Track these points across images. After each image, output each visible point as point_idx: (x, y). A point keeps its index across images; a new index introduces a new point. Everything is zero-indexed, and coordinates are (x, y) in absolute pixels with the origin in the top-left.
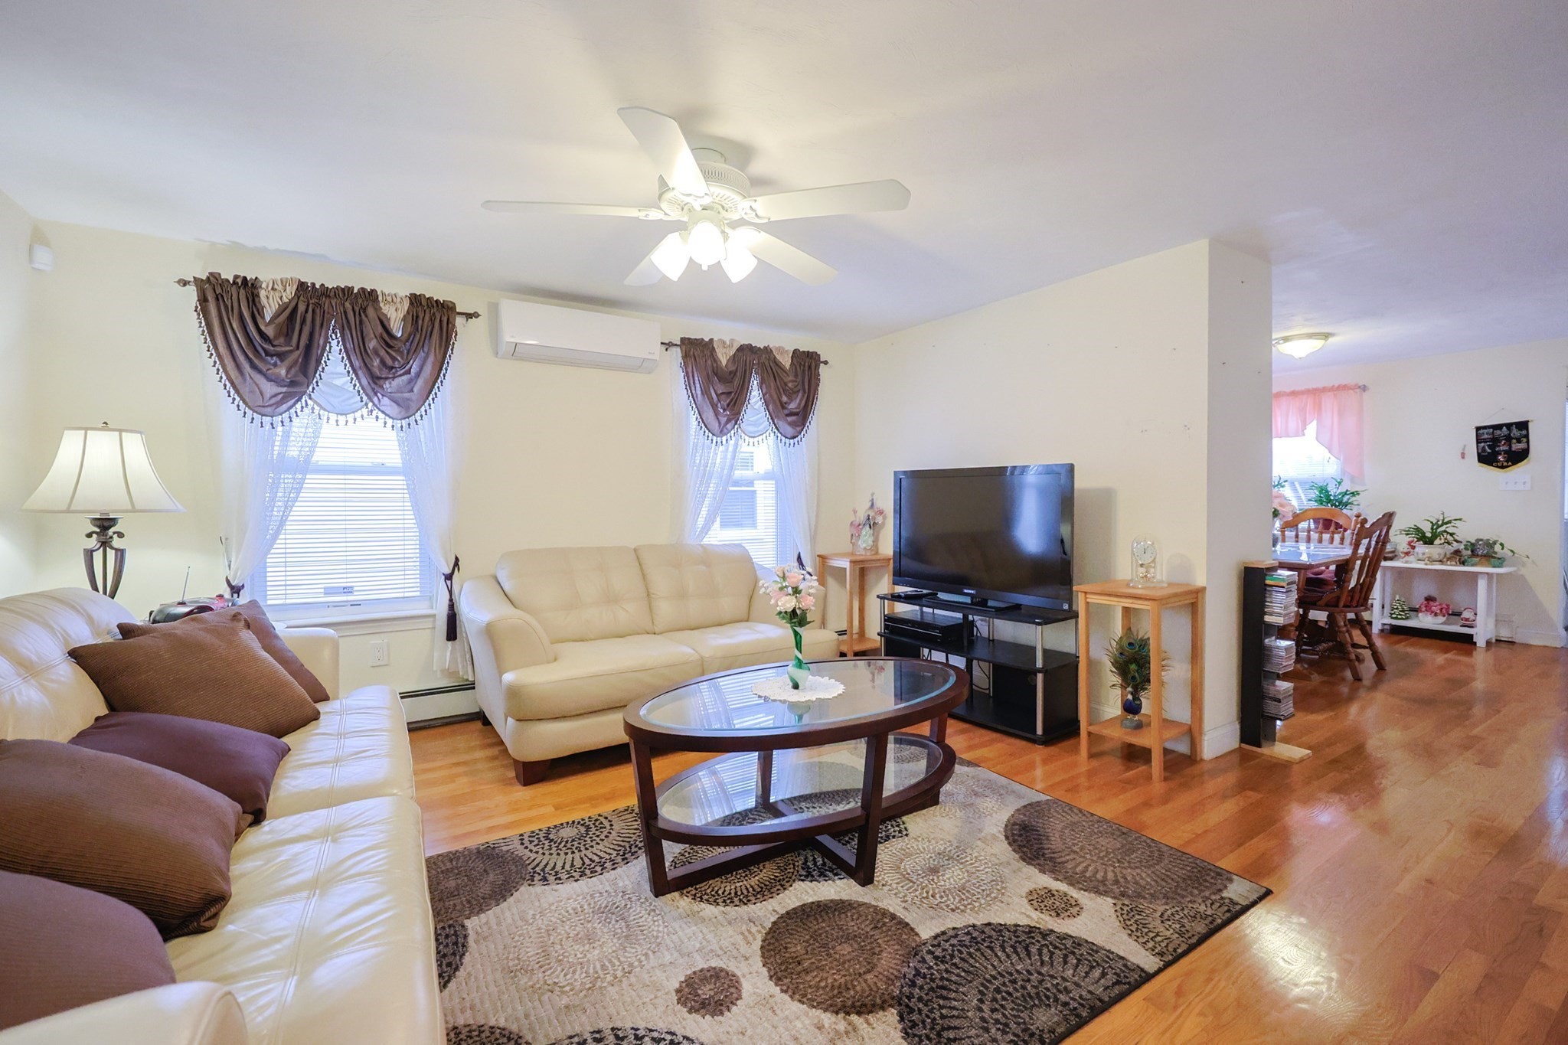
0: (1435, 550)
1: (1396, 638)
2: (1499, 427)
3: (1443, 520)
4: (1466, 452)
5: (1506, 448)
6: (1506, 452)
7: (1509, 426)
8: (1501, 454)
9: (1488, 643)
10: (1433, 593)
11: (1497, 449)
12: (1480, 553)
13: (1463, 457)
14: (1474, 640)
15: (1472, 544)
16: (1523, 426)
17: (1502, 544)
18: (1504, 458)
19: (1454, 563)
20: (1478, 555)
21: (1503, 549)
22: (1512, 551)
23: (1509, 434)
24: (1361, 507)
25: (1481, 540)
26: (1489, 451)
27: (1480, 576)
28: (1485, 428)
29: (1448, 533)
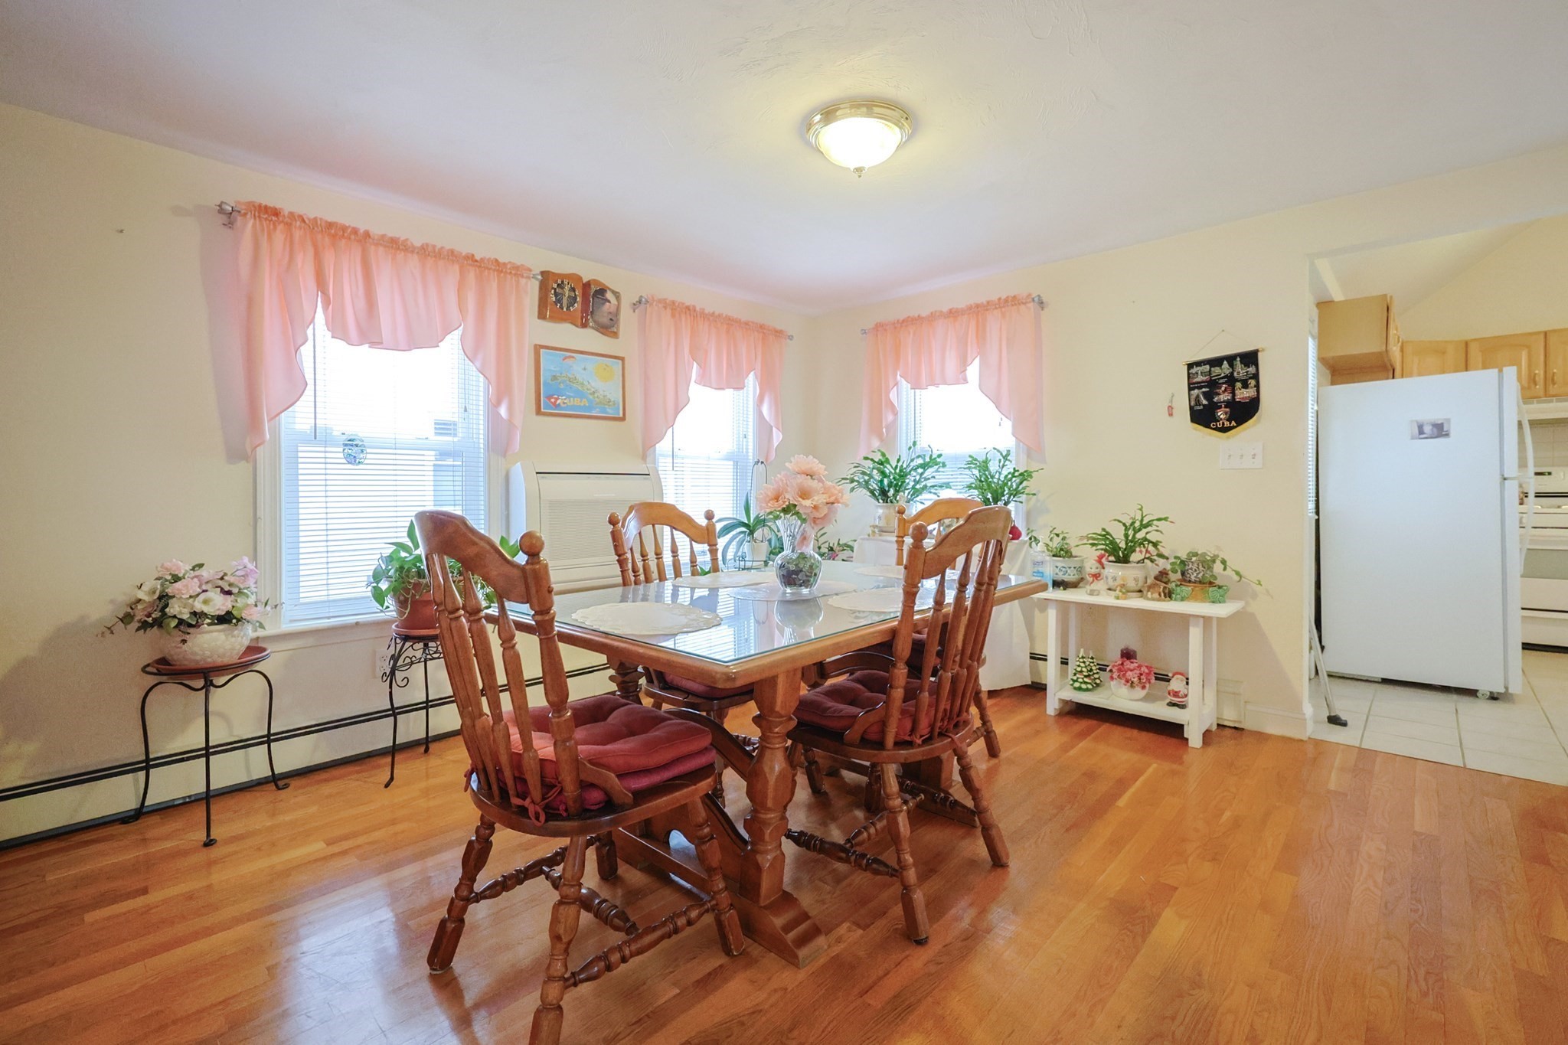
0: (1129, 574)
1: (1084, 724)
2: (1216, 362)
3: (1142, 520)
4: (1174, 405)
5: (1226, 397)
6: (1228, 404)
7: (1231, 359)
8: (1220, 407)
9: (1207, 735)
10: (1134, 645)
11: (1215, 400)
12: (1193, 578)
13: (1171, 415)
14: (1185, 736)
15: (1183, 562)
16: (1250, 358)
17: (1224, 562)
18: (1226, 413)
19: (1156, 595)
20: (1190, 581)
21: (1225, 569)
22: (1237, 573)
23: (1232, 374)
24: (1040, 496)
25: (1196, 555)
26: (1205, 402)
27: (1191, 619)
28: (1198, 364)
29: (1150, 542)
